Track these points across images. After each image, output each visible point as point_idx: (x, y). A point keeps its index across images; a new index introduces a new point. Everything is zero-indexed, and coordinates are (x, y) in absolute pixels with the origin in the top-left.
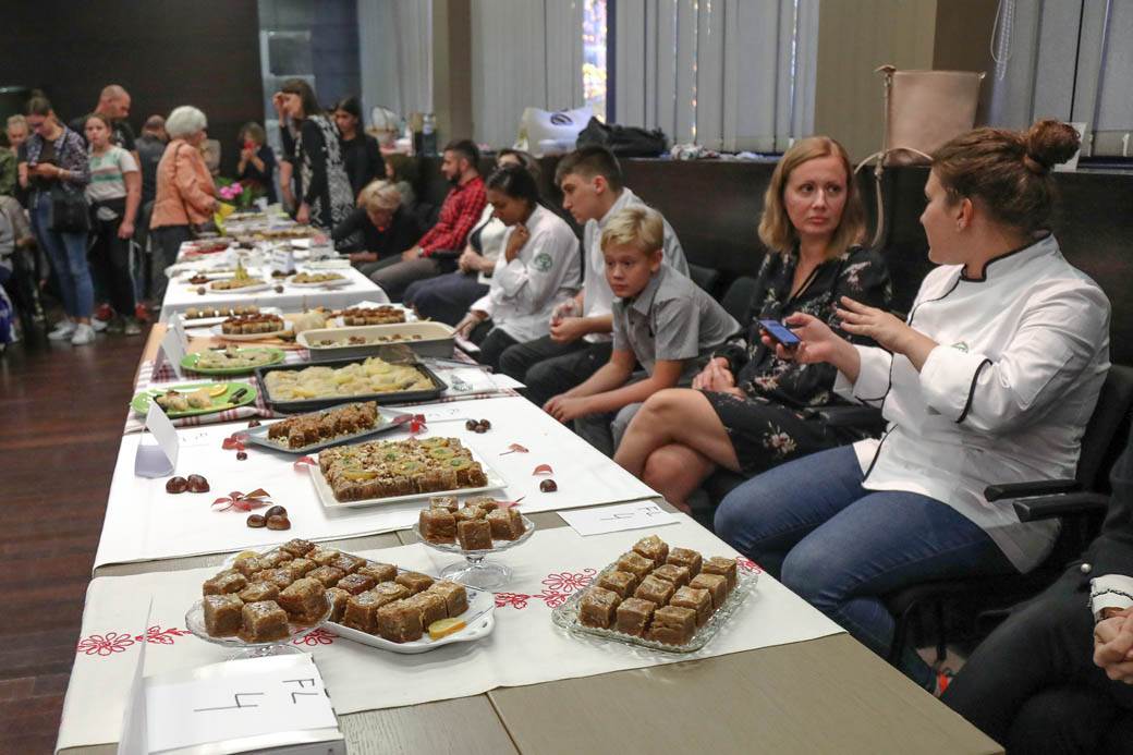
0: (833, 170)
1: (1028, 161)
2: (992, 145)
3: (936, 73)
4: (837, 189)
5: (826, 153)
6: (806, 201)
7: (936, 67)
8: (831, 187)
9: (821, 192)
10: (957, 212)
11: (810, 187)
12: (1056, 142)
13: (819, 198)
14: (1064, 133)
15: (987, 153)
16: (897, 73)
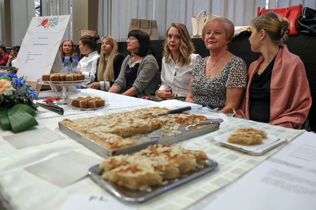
0: (70, 43)
1: (94, 40)
2: (89, 37)
3: (89, 31)
4: (70, 46)
5: (69, 40)
6: (65, 47)
7: (88, 30)
8: (69, 46)
9: (67, 46)
10: (85, 47)
11: (66, 46)
12: (97, 37)
13: (67, 47)
14: (98, 36)
15: (88, 39)
16: (81, 30)
